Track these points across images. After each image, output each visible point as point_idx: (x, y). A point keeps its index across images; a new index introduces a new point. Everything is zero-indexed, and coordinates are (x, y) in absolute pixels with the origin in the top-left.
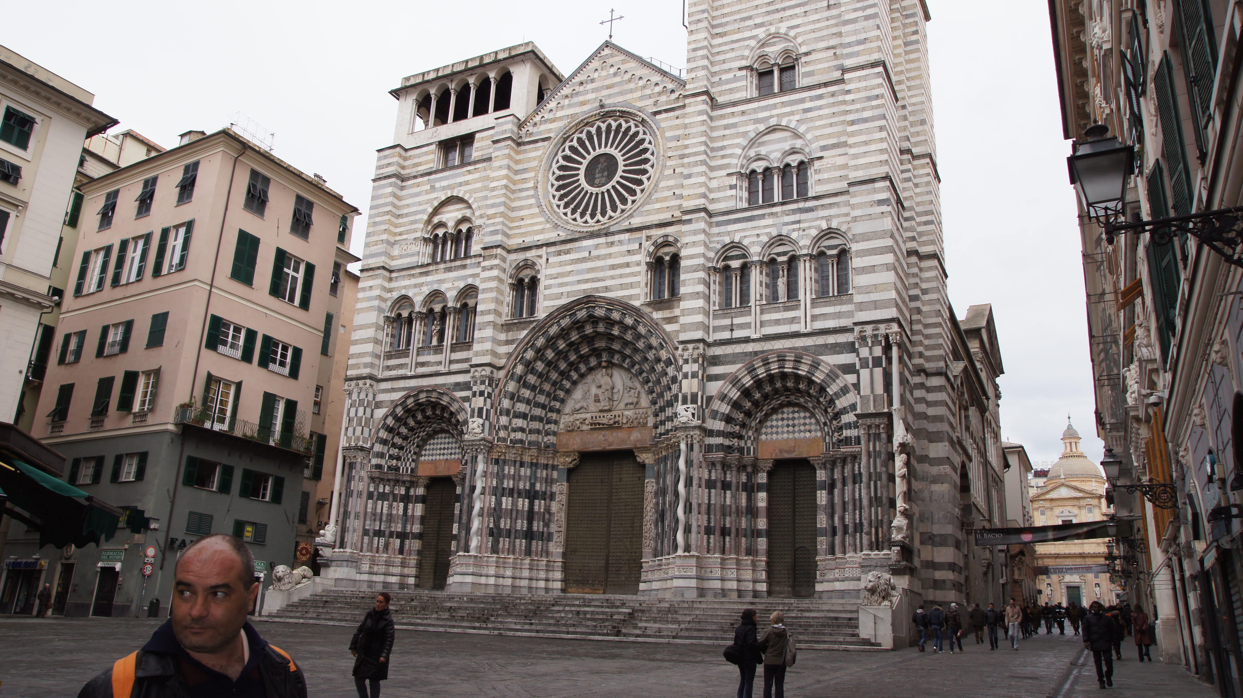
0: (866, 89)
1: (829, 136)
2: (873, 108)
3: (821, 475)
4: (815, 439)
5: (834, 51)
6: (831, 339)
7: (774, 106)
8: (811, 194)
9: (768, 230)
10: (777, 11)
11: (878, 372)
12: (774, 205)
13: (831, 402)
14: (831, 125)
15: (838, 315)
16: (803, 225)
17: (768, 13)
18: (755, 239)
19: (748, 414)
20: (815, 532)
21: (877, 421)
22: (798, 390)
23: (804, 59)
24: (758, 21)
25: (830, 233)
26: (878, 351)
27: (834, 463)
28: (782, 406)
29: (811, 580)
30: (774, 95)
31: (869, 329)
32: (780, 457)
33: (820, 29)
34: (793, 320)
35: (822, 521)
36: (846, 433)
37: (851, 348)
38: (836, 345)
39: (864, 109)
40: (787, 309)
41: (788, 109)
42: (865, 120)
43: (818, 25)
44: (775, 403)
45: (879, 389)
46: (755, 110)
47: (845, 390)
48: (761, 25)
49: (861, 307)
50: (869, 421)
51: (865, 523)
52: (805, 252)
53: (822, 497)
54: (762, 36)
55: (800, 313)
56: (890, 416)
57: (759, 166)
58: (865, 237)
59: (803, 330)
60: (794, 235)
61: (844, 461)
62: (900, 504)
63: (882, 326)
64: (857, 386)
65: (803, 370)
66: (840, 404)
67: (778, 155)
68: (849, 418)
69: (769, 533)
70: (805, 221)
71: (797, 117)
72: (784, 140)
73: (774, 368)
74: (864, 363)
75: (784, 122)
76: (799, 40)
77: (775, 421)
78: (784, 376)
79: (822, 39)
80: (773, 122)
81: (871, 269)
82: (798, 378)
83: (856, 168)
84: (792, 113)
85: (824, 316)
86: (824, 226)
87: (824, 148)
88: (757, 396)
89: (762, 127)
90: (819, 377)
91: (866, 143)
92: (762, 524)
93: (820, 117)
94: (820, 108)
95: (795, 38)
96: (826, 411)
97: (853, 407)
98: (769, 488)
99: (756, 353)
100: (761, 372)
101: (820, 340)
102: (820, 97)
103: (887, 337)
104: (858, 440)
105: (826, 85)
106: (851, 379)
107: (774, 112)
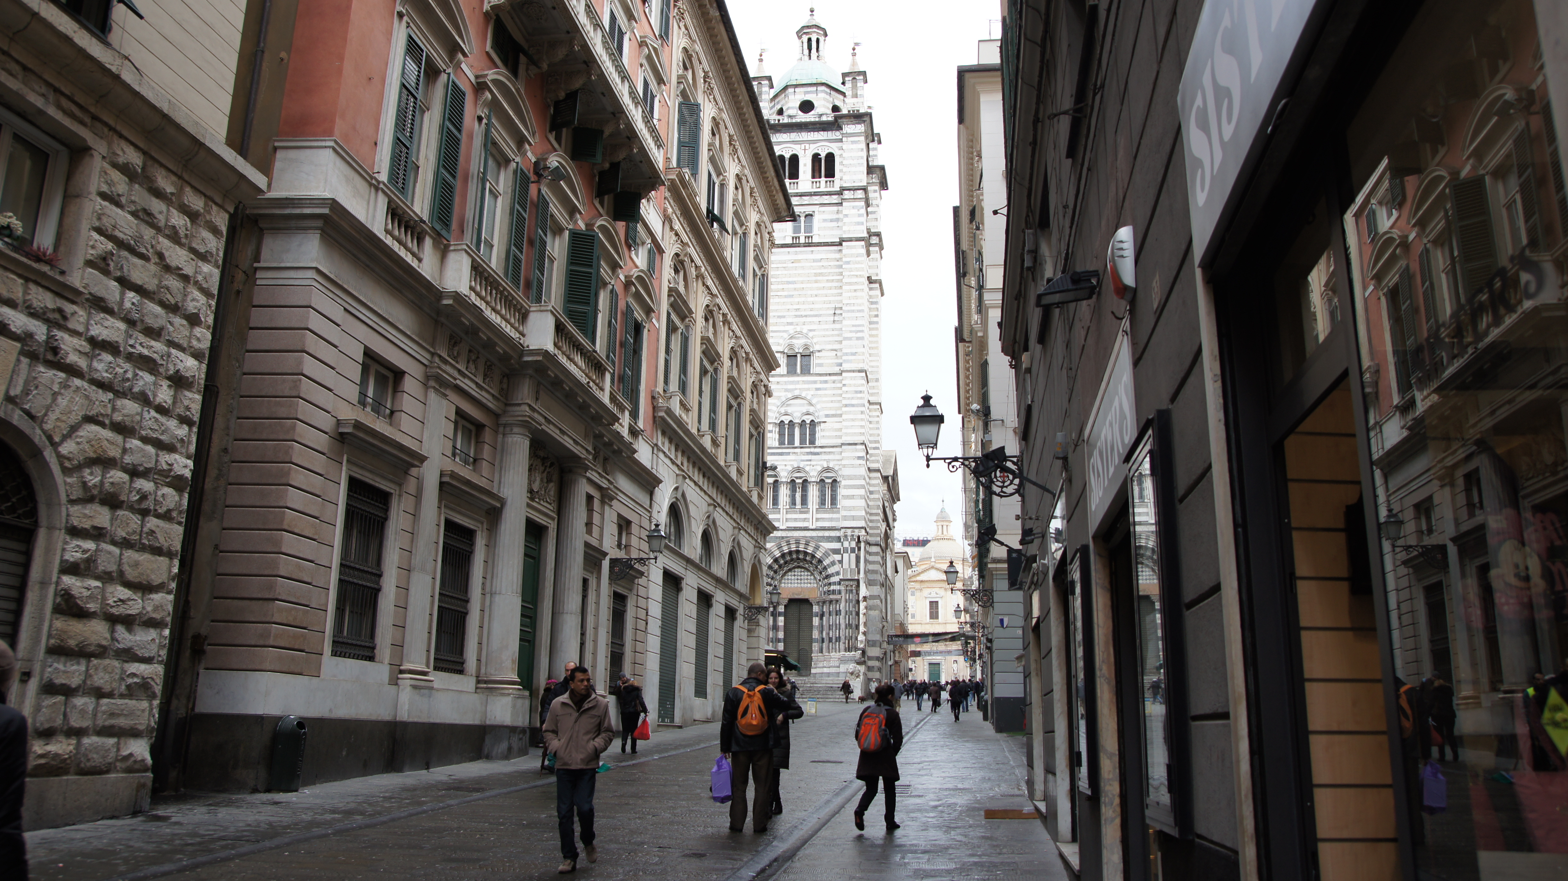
0: (855, 385)
1: (831, 409)
2: (858, 398)
3: (816, 609)
4: (813, 588)
5: (835, 353)
6: (827, 534)
7: (798, 382)
8: (818, 443)
9: (792, 463)
10: (802, 316)
11: (853, 556)
12: (796, 448)
13: (825, 568)
14: (832, 402)
15: (831, 520)
16: (812, 463)
17: (796, 316)
18: (784, 467)
19: (775, 572)
20: (811, 641)
21: (851, 583)
22: (805, 560)
23: (817, 354)
24: (790, 320)
25: (828, 469)
26: (853, 544)
27: (824, 602)
28: (794, 568)
29: (808, 667)
30: (798, 375)
31: (849, 532)
32: (792, 597)
33: (828, 336)
34: (805, 520)
35: (816, 634)
36: (832, 588)
37: (838, 539)
38: (830, 537)
39: (853, 398)
40: (801, 512)
41: (806, 386)
42: (853, 406)
43: (827, 333)
44: (791, 566)
45: (853, 566)
46: (786, 383)
47: (833, 563)
48: (791, 324)
49: (845, 518)
50: (847, 583)
51: (843, 638)
52: (813, 480)
53: (816, 621)
54: (792, 332)
55: (809, 516)
56: (858, 581)
57: (786, 419)
58: (850, 478)
59: (811, 527)
60: (807, 468)
61: (831, 602)
62: (862, 628)
63: (856, 530)
64: (841, 562)
65: (810, 550)
66: (830, 571)
67: (799, 415)
68: (834, 579)
69: (785, 641)
70: (814, 460)
71: (812, 393)
72: (803, 405)
73: (793, 547)
74: (846, 550)
75: (803, 395)
76: (815, 340)
77: (790, 576)
78: (798, 552)
79: (829, 343)
80: (797, 393)
81: (852, 497)
82: (806, 553)
83: (847, 434)
84: (808, 389)
85: (823, 519)
86: (825, 466)
87: (827, 416)
88: (782, 562)
89: (790, 395)
90: (819, 555)
91: (853, 420)
92: (781, 635)
93: (826, 395)
94: (825, 389)
95: (812, 338)
96: (821, 573)
97: (838, 573)
98: (785, 614)
99: (783, 538)
100: (786, 549)
101: (820, 534)
102: (826, 382)
103: (859, 537)
104: (840, 592)
105: (830, 375)
106: (837, 557)
107: (798, 386)
